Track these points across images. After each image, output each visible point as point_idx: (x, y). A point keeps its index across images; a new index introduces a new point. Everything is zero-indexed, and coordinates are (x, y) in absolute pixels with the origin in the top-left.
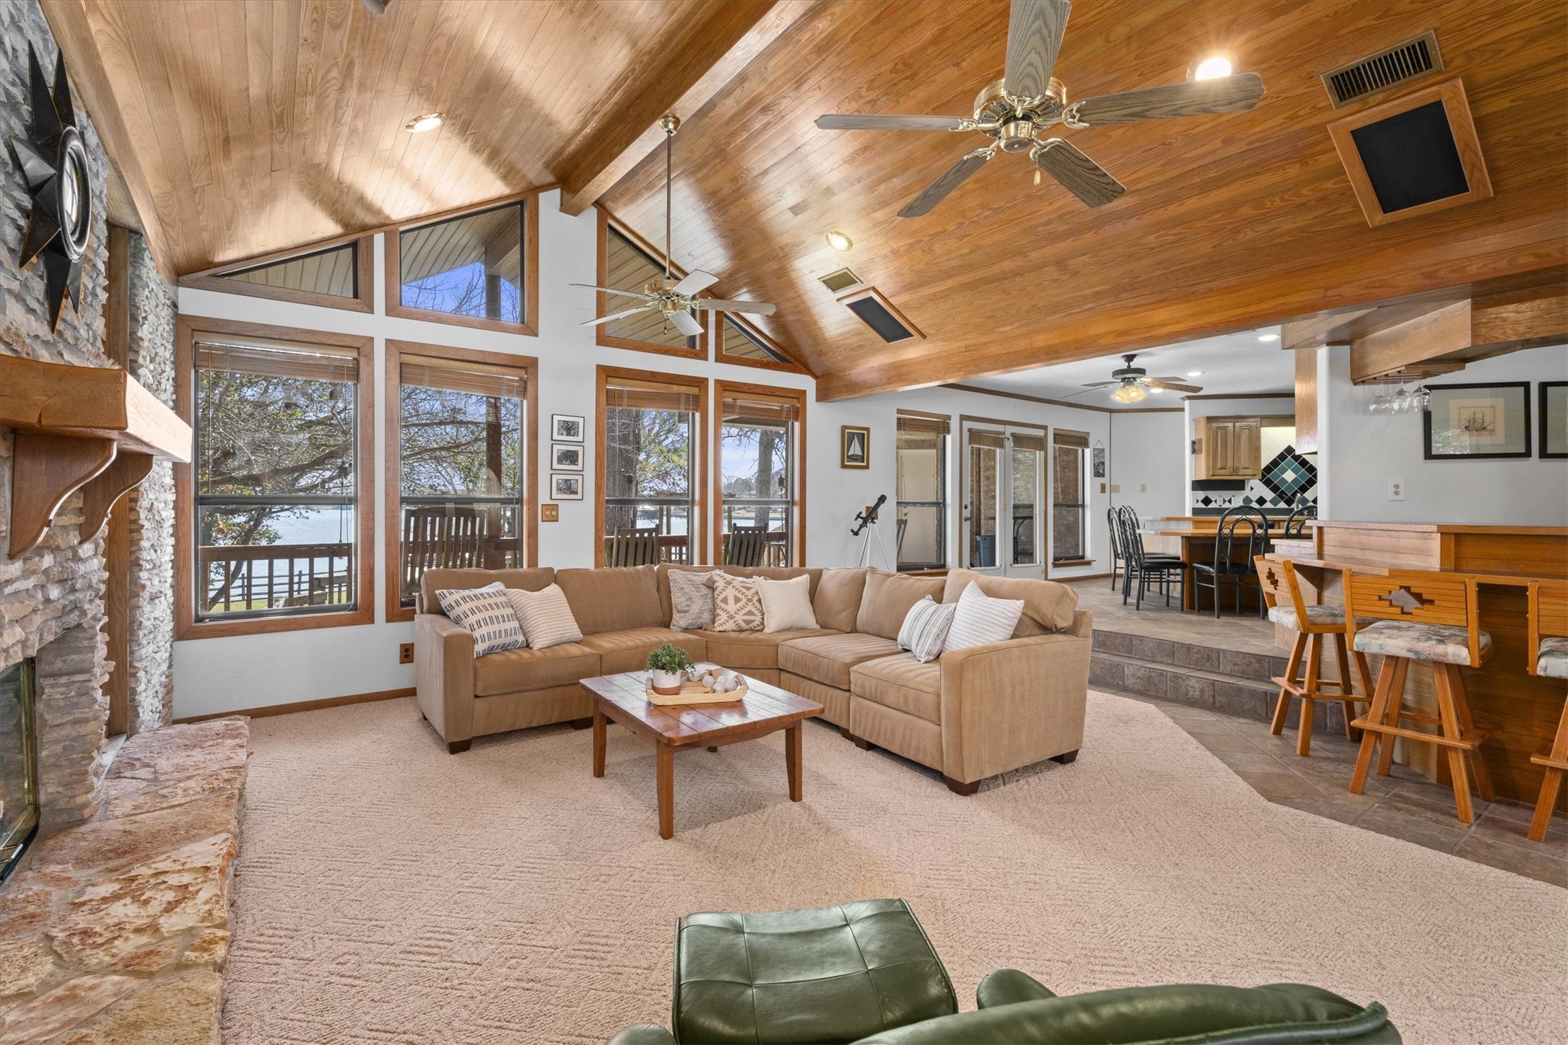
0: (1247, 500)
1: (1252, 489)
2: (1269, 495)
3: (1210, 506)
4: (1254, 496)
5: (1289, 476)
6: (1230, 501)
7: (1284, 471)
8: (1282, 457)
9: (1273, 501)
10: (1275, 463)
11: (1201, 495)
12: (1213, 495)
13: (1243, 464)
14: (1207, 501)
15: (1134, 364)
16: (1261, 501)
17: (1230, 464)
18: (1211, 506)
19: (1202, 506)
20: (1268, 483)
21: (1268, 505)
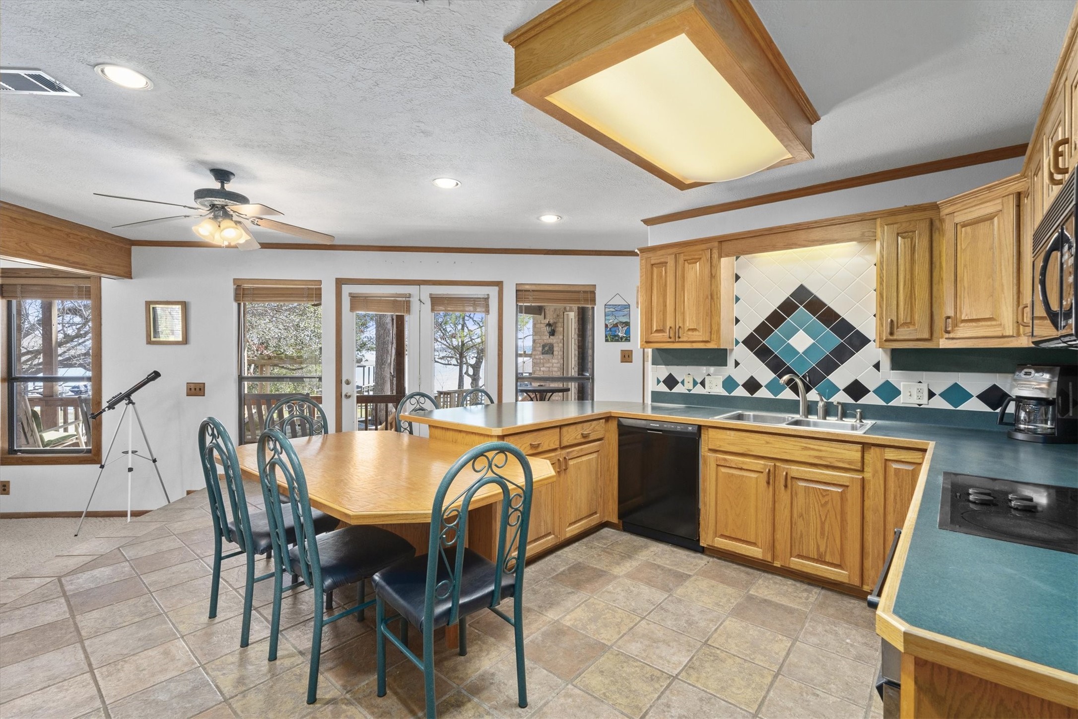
0: (730, 384)
1: (737, 364)
2: (765, 375)
3: (675, 390)
4: (741, 377)
5: (801, 341)
6: (703, 383)
7: (793, 332)
8: (788, 307)
9: (773, 387)
10: (776, 319)
11: (663, 371)
12: (679, 372)
13: (688, 325)
14: (671, 381)
15: (229, 187)
16: (752, 385)
17: (669, 323)
18: (678, 389)
19: (663, 388)
20: (763, 354)
21: (763, 393)
